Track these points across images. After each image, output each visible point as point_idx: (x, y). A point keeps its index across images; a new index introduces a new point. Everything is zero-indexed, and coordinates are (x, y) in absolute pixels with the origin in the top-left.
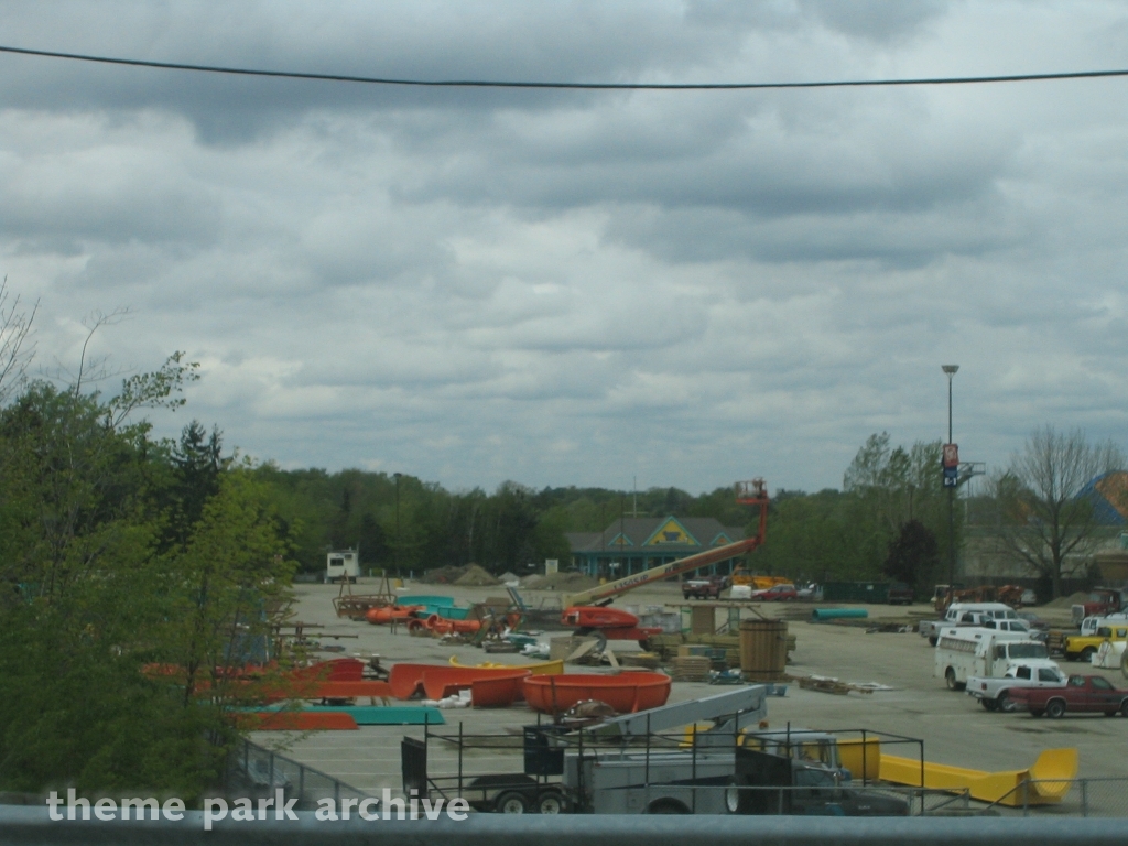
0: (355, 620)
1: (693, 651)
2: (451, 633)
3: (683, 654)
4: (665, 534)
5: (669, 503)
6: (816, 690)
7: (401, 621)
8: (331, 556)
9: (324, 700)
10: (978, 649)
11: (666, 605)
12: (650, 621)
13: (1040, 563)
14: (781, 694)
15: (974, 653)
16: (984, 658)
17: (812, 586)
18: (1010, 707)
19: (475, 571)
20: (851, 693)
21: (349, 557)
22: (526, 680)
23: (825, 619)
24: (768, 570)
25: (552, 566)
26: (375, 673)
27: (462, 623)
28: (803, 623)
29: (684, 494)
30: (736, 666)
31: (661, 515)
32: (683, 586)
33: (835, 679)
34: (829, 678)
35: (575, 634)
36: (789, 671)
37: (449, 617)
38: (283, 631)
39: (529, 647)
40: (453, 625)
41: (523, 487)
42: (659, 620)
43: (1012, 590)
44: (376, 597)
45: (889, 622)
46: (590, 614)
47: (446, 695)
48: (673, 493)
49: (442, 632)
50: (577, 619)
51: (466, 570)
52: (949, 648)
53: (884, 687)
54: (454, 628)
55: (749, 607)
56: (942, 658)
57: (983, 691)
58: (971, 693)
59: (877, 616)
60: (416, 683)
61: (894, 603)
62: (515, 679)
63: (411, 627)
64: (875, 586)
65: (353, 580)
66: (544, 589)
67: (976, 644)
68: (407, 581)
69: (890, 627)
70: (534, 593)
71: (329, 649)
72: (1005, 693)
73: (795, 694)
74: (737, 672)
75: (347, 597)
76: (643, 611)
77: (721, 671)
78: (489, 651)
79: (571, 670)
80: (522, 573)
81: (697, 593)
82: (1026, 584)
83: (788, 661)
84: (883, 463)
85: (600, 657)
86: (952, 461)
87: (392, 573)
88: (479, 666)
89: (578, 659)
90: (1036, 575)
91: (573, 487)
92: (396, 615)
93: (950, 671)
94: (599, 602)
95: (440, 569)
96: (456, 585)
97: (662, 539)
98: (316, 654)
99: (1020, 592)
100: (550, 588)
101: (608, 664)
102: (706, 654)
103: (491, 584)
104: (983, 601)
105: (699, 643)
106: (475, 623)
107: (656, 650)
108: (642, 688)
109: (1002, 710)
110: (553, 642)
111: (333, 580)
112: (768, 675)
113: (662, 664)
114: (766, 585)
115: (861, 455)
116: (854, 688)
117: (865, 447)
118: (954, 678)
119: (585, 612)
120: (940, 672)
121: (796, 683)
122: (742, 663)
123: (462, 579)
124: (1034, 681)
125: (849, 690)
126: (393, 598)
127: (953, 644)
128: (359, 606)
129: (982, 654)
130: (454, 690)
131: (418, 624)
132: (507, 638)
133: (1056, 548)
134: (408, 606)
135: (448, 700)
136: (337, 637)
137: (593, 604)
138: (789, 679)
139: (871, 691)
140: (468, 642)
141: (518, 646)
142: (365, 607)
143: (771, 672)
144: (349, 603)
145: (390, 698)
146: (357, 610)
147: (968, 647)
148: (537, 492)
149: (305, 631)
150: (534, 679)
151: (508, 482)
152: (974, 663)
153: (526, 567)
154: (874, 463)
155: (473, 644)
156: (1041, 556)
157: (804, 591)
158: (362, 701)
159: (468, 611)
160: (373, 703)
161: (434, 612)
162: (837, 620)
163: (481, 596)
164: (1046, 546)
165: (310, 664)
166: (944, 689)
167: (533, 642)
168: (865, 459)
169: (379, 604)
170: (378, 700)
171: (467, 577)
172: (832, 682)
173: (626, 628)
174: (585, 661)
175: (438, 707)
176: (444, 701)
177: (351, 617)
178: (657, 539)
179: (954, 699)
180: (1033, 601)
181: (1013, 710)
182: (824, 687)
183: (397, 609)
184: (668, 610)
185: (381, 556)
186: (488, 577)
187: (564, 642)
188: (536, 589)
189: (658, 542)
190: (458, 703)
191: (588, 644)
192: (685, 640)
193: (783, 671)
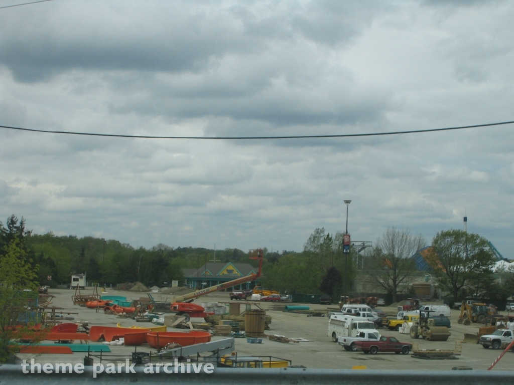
0: (81, 306)
1: (225, 323)
2: (123, 313)
3: (221, 324)
4: (227, 270)
5: (234, 256)
6: (276, 341)
7: (100, 307)
8: (73, 277)
9: (59, 341)
10: (345, 324)
11: (219, 302)
12: (212, 309)
13: (387, 287)
14: (260, 342)
15: (344, 326)
16: (348, 329)
17: (287, 296)
18: (355, 349)
19: (139, 285)
20: (290, 342)
21: (82, 278)
22: (148, 334)
23: (291, 310)
24: (270, 288)
25: (175, 283)
26: (85, 330)
27: (128, 308)
28: (281, 312)
29: (241, 252)
30: (243, 330)
31: (227, 261)
32: (230, 294)
33: (284, 336)
34: (281, 336)
35: (176, 315)
36: (266, 332)
37: (123, 305)
38: (46, 310)
39: (155, 320)
40: (124, 309)
41: (167, 247)
42: (216, 309)
43: (373, 299)
44: (91, 296)
45: (318, 312)
46: (183, 306)
47: (113, 340)
48: (236, 251)
49: (119, 312)
50: (177, 308)
51: (135, 284)
52: (334, 324)
53: (306, 340)
54: (124, 310)
55: (255, 304)
56: (331, 329)
57: (344, 342)
58: (339, 343)
59: (313, 309)
60: (101, 335)
61: (322, 303)
62: (143, 333)
63: (105, 310)
64: (315, 296)
65: (83, 288)
66: (169, 294)
67: (345, 322)
68: (107, 289)
69: (318, 314)
70: (163, 296)
71: (67, 319)
72: (353, 343)
73: (266, 342)
74: (243, 332)
75: (79, 296)
76: (209, 305)
77: (236, 332)
78: (138, 321)
79: (169, 330)
80: (161, 286)
81: (236, 297)
82: (380, 296)
83: (267, 328)
84: (322, 241)
85: (186, 325)
86: (347, 242)
87: (102, 285)
88: (130, 328)
89: (176, 325)
90: (386, 292)
91: (191, 247)
92: (99, 304)
93: (334, 334)
94: (187, 301)
95: (123, 284)
96: (130, 291)
97: (225, 272)
98: (61, 321)
99: (377, 300)
100: (171, 293)
101: (189, 328)
102: (231, 324)
103: (146, 291)
104: (360, 303)
105: (229, 319)
106: (134, 309)
107: (210, 322)
108: (197, 338)
109: (352, 351)
110: (165, 318)
111: (74, 288)
112: (256, 334)
113: (211, 328)
114: (268, 294)
115: (312, 237)
116: (292, 340)
117: (313, 233)
118: (335, 337)
119: (181, 305)
120: (330, 334)
121: (268, 338)
122: (246, 330)
123: (133, 289)
124: (366, 338)
125: (289, 341)
126: (99, 297)
127: (335, 322)
128: (83, 300)
129: (347, 327)
130: (117, 338)
131: (108, 309)
132: (146, 316)
133: (394, 281)
134: (105, 300)
135: (114, 342)
136: (69, 314)
137: (185, 302)
138: (265, 336)
139: (298, 342)
140: (129, 317)
141: (150, 320)
142: (86, 300)
143: (258, 333)
144: (79, 298)
145: (89, 341)
146: (82, 302)
147: (341, 324)
148: (174, 249)
149: (56, 311)
150: (152, 334)
151: (161, 244)
152: (344, 331)
153: (163, 283)
154: (318, 242)
155: (131, 318)
156: (388, 284)
157: (284, 298)
158: (77, 342)
159: (131, 303)
160: (81, 343)
161: (116, 304)
162: (295, 311)
163: (137, 297)
164: (390, 280)
165: (57, 325)
166: (331, 341)
167: (158, 318)
168: (314, 239)
169: (93, 299)
170: (84, 341)
171: (135, 288)
172: (282, 337)
173: (199, 312)
174: (179, 326)
175: (109, 345)
176: (112, 342)
177: (80, 305)
178: (223, 272)
179: (334, 346)
180: (384, 304)
181: (357, 351)
182: (279, 340)
183: (100, 302)
184: (219, 305)
185: (97, 277)
186: (144, 288)
187: (170, 318)
188: (165, 294)
189: (224, 274)
190: (118, 343)
191: (181, 319)
192: (222, 318)
193: (263, 332)
